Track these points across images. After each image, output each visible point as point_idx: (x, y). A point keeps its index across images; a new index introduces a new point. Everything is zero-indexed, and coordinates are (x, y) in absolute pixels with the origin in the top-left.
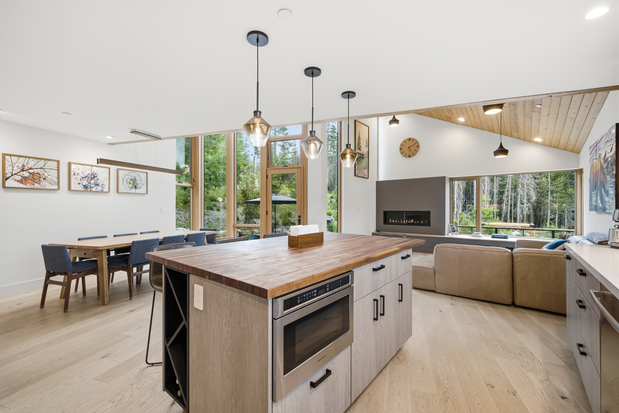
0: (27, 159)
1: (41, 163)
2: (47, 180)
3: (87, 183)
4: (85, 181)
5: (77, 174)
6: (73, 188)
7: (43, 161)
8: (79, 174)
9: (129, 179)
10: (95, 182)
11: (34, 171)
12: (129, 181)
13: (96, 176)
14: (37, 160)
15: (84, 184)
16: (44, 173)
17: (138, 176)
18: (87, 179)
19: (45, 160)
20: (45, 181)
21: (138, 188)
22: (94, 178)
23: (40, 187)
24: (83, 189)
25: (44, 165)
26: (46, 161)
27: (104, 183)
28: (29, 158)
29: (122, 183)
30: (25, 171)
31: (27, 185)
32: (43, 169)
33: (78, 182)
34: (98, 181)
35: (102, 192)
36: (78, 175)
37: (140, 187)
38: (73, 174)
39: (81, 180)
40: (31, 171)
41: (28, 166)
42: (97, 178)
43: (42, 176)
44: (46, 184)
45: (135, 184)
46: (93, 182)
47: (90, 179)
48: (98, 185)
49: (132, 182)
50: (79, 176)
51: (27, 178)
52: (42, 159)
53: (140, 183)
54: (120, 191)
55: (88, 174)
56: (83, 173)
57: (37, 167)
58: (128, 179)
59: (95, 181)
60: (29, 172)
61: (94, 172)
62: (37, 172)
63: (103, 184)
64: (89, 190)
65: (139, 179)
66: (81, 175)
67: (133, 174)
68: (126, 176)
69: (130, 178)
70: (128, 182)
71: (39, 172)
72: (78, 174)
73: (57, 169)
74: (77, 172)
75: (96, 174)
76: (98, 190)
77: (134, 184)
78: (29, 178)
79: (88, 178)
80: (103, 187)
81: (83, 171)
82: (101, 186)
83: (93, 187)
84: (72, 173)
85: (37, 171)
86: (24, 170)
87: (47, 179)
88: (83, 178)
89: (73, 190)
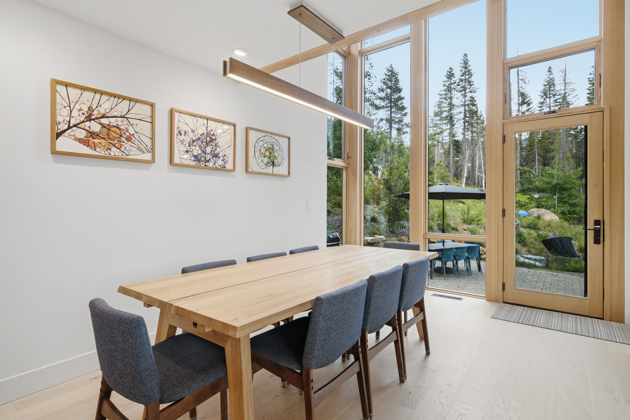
0: (98, 96)
1: (124, 106)
2: (132, 141)
3: (200, 152)
4: (197, 148)
5: (183, 133)
6: (177, 160)
7: (126, 102)
8: (187, 134)
9: (264, 147)
10: (212, 151)
11: (110, 122)
12: (263, 151)
13: (213, 140)
14: (116, 99)
15: (196, 154)
16: (128, 128)
17: (277, 143)
18: (200, 143)
19: (131, 100)
20: (130, 143)
21: (277, 165)
22: (211, 143)
23: (120, 154)
24: (194, 163)
25: (129, 111)
26: (132, 103)
27: (227, 154)
28: (102, 93)
29: (253, 155)
30: (94, 120)
31: (98, 149)
32: (127, 118)
33: (186, 150)
34: (218, 149)
35: (223, 168)
36: (185, 135)
37: (279, 163)
38: (178, 133)
39: (189, 146)
40: (105, 121)
41: (99, 111)
42: (216, 142)
43: (124, 133)
44: (131, 150)
45: (272, 158)
46: (208, 149)
47: (205, 144)
48: (216, 156)
49: (267, 154)
50: (186, 137)
51: (98, 135)
52: (124, 98)
53: (280, 155)
54: (250, 170)
55: (201, 135)
56: (193, 131)
57: (115, 114)
58: (262, 148)
59: (213, 148)
60: (101, 124)
61: (212, 130)
62: (115, 125)
63: (225, 155)
64: (203, 165)
65: (278, 148)
66: (191, 136)
67: (269, 140)
68: (258, 142)
69: (265, 145)
70: (262, 154)
71: (120, 123)
72: (185, 133)
73: (150, 120)
74: (184, 128)
75: (213, 135)
76: (216, 165)
77: (270, 158)
78: (101, 136)
79: (202, 142)
80: (225, 160)
81: (194, 129)
82: (221, 158)
83: (210, 159)
84: (176, 132)
85: (116, 123)
86: (92, 118)
87: (133, 139)
88: (194, 141)
89: (177, 165)
